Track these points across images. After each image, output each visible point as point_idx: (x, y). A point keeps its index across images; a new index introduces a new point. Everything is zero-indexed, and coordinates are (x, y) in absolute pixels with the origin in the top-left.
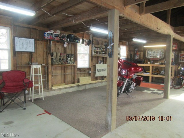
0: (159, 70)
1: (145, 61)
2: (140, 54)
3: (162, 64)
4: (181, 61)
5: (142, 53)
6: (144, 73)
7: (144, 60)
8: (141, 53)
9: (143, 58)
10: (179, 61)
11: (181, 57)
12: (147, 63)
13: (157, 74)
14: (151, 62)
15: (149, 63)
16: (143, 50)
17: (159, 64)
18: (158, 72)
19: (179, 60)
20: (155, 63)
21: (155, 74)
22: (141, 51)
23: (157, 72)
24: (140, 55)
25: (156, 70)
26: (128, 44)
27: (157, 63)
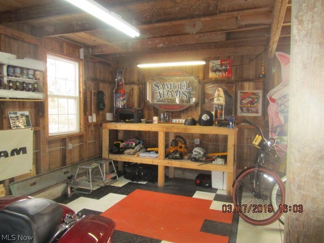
0: (185, 143)
1: (146, 113)
2: (130, 93)
3: (194, 123)
4: (245, 115)
5: (136, 88)
6: (142, 155)
7: (142, 110)
8: (132, 90)
9: (139, 105)
10: (239, 114)
11: (245, 102)
12: (150, 121)
13: (181, 157)
14: (162, 116)
15: (155, 118)
16: (138, 81)
17: (185, 124)
18: (182, 150)
19: (239, 110)
20: (174, 121)
21: (176, 158)
22: (133, 83)
23: (181, 147)
24: (131, 95)
25: (175, 143)
26: (85, 57)
27: (177, 120)
